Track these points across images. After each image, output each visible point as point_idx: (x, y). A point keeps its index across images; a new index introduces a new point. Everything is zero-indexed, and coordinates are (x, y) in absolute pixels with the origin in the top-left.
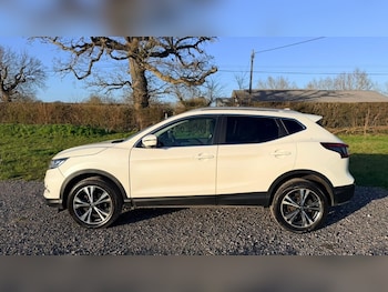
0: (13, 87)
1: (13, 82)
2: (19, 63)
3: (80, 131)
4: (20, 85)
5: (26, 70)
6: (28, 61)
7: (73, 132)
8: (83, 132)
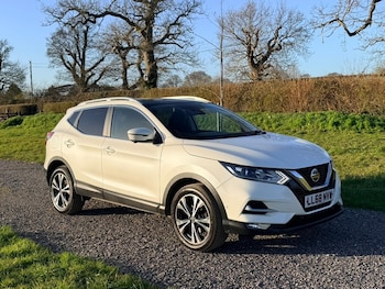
0: (265, 58)
1: (265, 51)
2: (273, 22)
3: (349, 121)
4: (275, 55)
5: (282, 32)
6: (285, 18)
7: (336, 124)
8: (353, 123)
